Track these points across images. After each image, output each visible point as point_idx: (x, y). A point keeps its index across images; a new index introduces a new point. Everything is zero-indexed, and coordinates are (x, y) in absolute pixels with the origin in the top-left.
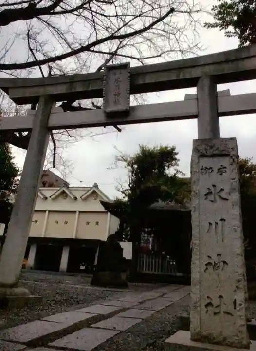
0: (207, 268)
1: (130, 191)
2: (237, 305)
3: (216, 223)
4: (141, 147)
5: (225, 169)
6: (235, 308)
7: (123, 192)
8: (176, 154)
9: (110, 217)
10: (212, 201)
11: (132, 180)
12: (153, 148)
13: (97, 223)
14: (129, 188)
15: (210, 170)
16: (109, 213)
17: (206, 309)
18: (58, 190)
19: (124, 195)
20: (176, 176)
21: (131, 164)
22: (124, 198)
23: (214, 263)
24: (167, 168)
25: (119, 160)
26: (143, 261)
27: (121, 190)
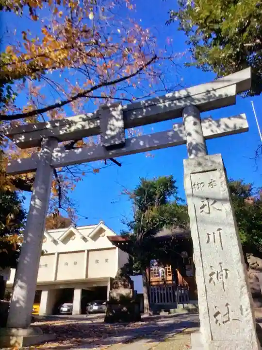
0: (211, 279)
2: (244, 310)
3: (214, 233)
4: (141, 179)
5: (215, 183)
6: (242, 314)
8: (174, 182)
9: (119, 252)
10: (208, 213)
11: (137, 212)
13: (106, 260)
14: (134, 220)
15: (202, 185)
16: (117, 248)
17: (215, 320)
18: (66, 231)
19: (130, 227)
21: (134, 196)
22: (130, 230)
23: (217, 272)
24: (167, 197)
26: (155, 293)
27: (127, 222)
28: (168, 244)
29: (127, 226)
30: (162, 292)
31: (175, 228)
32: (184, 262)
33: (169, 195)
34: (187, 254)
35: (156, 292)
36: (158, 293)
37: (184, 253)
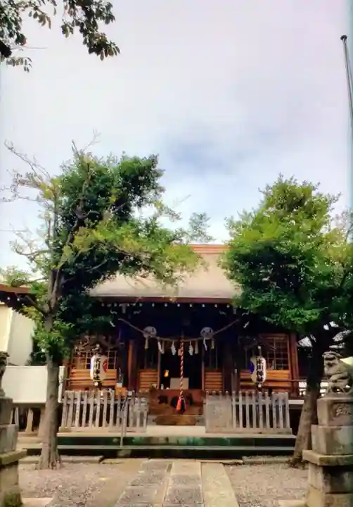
1: (48, 256)
4: (76, 154)
7: (32, 257)
8: (158, 175)
9: (14, 317)
11: (56, 230)
12: (105, 159)
14: (47, 248)
19: (34, 265)
20: (158, 220)
22: (34, 271)
24: (134, 208)
25: (23, 183)
26: (75, 406)
27: (28, 251)
28: (119, 310)
29: (26, 259)
30: (91, 401)
31: (144, 277)
32: (146, 347)
33: (139, 205)
34: (155, 332)
35: (78, 403)
36: (82, 406)
37: (149, 329)
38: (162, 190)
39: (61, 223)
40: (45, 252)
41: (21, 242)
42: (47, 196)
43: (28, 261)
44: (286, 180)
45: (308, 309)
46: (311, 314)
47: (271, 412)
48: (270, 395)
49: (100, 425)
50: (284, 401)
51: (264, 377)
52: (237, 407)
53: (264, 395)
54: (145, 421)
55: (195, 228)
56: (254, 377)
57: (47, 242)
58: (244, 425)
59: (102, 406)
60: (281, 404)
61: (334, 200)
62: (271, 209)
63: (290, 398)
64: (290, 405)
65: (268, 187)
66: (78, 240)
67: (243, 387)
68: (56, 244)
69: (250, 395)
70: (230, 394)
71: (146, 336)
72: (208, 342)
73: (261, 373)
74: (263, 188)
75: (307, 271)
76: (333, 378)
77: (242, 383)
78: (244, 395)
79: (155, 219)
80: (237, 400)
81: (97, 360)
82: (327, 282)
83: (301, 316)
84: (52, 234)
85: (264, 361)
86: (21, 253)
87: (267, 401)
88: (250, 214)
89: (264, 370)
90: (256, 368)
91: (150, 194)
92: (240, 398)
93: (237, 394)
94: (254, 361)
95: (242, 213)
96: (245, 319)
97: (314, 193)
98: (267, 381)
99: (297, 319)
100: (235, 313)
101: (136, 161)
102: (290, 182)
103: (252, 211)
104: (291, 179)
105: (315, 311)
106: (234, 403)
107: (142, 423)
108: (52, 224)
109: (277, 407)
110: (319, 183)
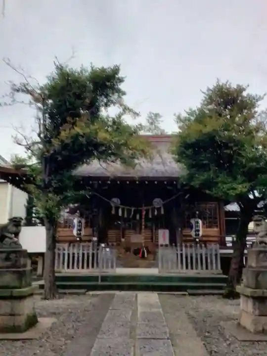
1: (41, 146)
4: (57, 68)
7: (28, 148)
8: (121, 80)
11: (45, 125)
12: (79, 70)
14: (38, 140)
16: (10, 186)
20: (123, 117)
21: (41, 99)
22: (30, 158)
24: (102, 109)
25: (18, 90)
26: (64, 254)
27: (24, 143)
30: (76, 251)
32: (113, 213)
33: (106, 105)
34: (119, 202)
35: (66, 252)
36: (69, 254)
37: (115, 200)
38: (124, 94)
39: (48, 121)
40: (38, 143)
41: (20, 137)
42: (37, 100)
43: (25, 150)
44: (223, 84)
45: (239, 184)
46: (241, 188)
47: (206, 259)
48: (206, 246)
49: (83, 267)
50: (216, 250)
51: (201, 233)
52: (182, 255)
53: (201, 247)
54: (115, 264)
55: (152, 124)
56: (193, 233)
57: (39, 135)
58: (187, 268)
59: (83, 254)
60: (214, 253)
61: (261, 98)
62: (210, 107)
63: (221, 248)
64: (221, 254)
65: (209, 90)
66: (63, 134)
67: (186, 241)
68: (45, 137)
69: (191, 246)
70: (176, 246)
71: (113, 205)
72: (159, 209)
73: (198, 231)
74: (205, 90)
75: (239, 155)
76: (261, 234)
77: (184, 238)
78: (186, 246)
79: (120, 117)
80: (182, 250)
81: (80, 222)
82: (254, 164)
83: (234, 189)
84: (42, 129)
85: (200, 222)
86: (20, 144)
87: (203, 251)
88: (195, 111)
89: (200, 228)
90: (194, 226)
91: (115, 97)
92: (184, 249)
93: (181, 246)
94: (193, 221)
95: (188, 111)
96: (187, 192)
97: (245, 94)
98: (203, 236)
99: (232, 191)
100: (179, 187)
101: (103, 70)
102: (226, 85)
103: (196, 109)
104: (227, 83)
105: (245, 185)
106: (179, 252)
107: (112, 267)
108: (42, 122)
109: (211, 255)
110: (248, 86)
